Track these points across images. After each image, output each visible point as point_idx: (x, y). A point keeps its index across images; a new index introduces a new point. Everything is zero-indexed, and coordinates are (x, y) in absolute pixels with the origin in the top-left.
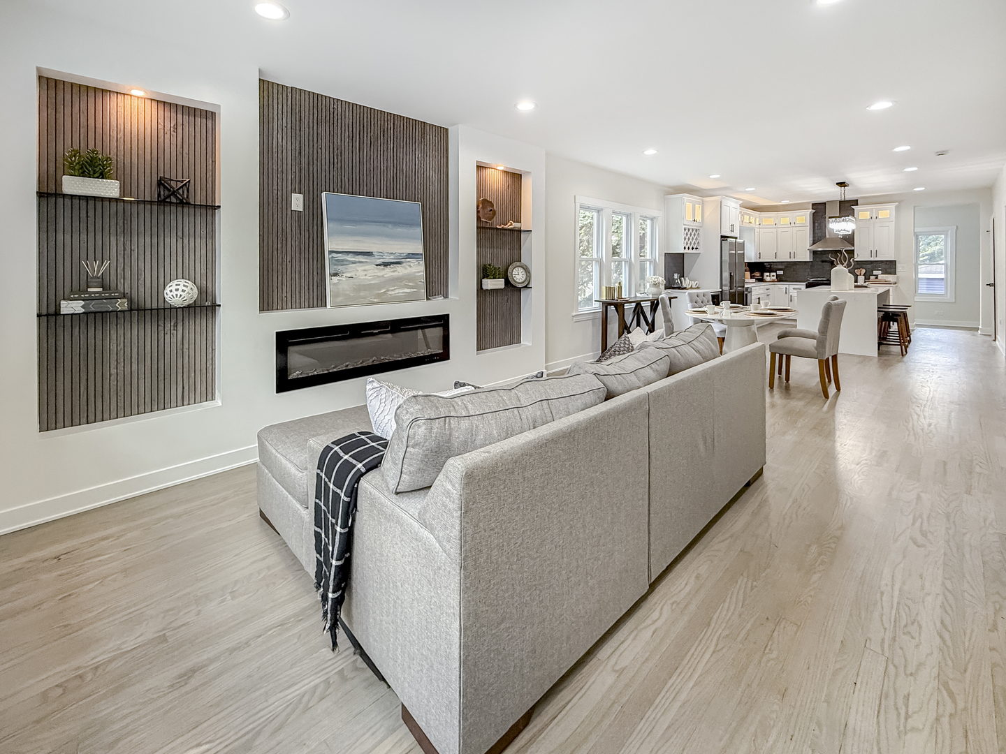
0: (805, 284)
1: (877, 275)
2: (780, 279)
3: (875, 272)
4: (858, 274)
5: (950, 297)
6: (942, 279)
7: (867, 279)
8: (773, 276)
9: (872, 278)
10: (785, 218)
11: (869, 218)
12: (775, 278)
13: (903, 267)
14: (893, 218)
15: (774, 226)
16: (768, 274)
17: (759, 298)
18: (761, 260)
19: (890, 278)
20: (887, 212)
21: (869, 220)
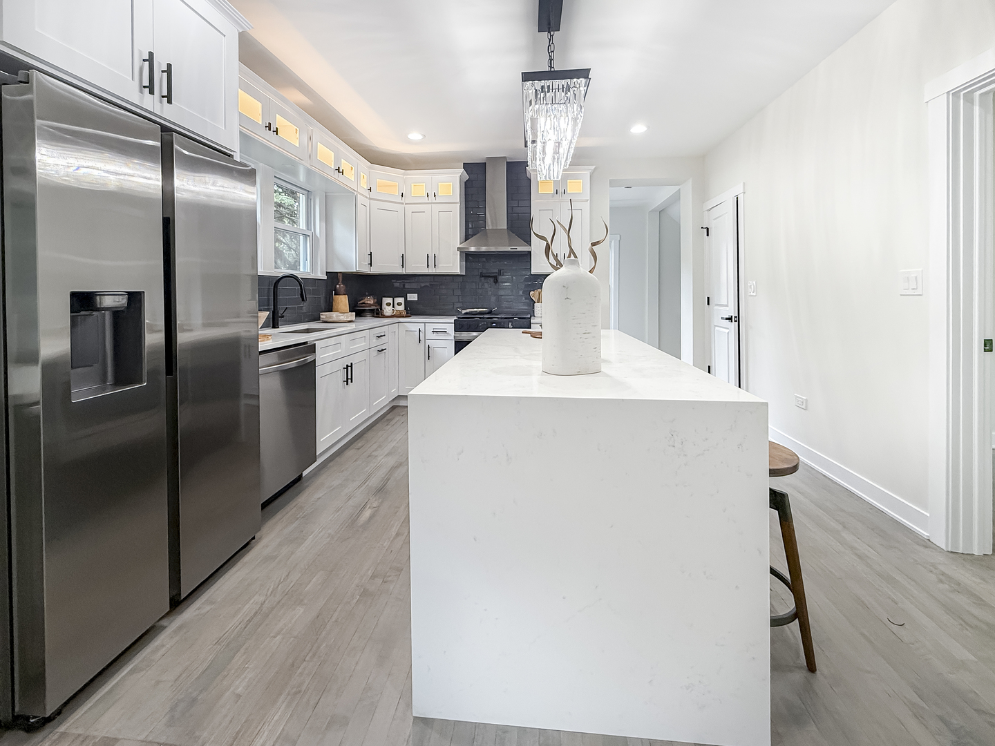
0: (452, 319)
2: (412, 310)
4: (536, 300)
8: (399, 304)
10: (419, 183)
11: (553, 191)
12: (402, 308)
14: (588, 194)
15: (399, 199)
16: (390, 300)
17: (349, 368)
18: (375, 270)
20: (578, 182)
21: (553, 197)
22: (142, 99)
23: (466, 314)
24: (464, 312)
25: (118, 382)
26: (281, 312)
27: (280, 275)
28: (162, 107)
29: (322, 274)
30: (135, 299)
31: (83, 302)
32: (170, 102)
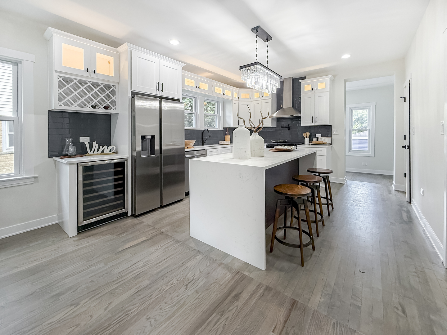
1: (318, 138)
3: (317, 136)
4: (305, 137)
5: (371, 154)
6: (367, 139)
7: (311, 140)
9: (314, 140)
11: (311, 89)
13: (337, 131)
14: (328, 89)
19: (327, 140)
20: (323, 84)
21: (311, 91)
22: (157, 93)
23: (274, 142)
24: (273, 142)
25: (151, 155)
26: (204, 141)
27: (204, 129)
28: (161, 93)
29: (222, 128)
30: (153, 137)
31: (143, 137)
32: (162, 92)
